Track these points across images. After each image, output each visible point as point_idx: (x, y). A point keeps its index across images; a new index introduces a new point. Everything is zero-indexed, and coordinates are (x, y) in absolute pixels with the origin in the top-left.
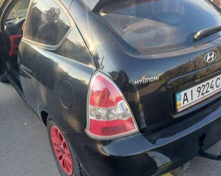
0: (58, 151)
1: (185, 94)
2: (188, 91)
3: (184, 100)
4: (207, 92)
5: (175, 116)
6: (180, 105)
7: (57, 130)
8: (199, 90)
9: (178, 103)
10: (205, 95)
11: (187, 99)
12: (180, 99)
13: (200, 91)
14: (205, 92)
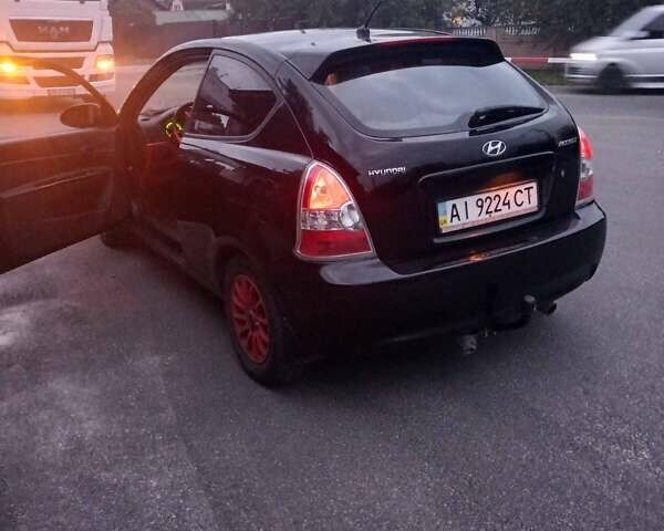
0: (242, 322)
1: (454, 206)
2: (460, 202)
3: (453, 216)
4: (496, 211)
5: (436, 241)
6: (445, 222)
7: (248, 284)
8: (480, 203)
9: (441, 218)
10: (493, 215)
11: (457, 215)
12: (445, 213)
13: (482, 207)
14: (492, 209)
